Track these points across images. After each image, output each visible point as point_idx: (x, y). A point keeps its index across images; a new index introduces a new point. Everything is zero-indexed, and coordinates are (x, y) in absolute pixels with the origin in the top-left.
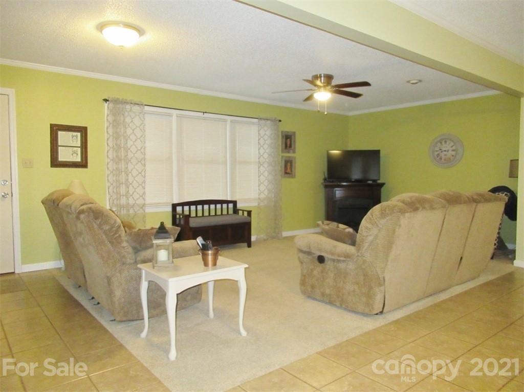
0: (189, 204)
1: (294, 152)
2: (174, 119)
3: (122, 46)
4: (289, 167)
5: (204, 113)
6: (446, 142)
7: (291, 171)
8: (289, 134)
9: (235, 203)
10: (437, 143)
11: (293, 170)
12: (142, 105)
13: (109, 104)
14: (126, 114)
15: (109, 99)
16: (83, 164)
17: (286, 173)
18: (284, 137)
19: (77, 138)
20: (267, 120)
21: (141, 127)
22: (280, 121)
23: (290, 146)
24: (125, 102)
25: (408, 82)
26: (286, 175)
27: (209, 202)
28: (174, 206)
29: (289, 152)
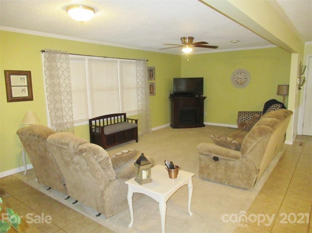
0: (99, 118)
1: (155, 80)
2: (87, 62)
3: (83, 22)
4: (152, 89)
5: (104, 57)
6: (241, 73)
7: (153, 91)
8: (152, 69)
9: (125, 114)
10: (235, 74)
11: (154, 90)
12: (67, 54)
13: (45, 54)
14: (57, 61)
15: (45, 51)
16: (30, 98)
17: (151, 93)
18: (149, 71)
19: (24, 80)
20: (141, 60)
21: (68, 70)
22: (147, 61)
23: (152, 76)
24: (56, 52)
25: (232, 41)
26: (151, 94)
27: (110, 116)
28: (90, 121)
29: (152, 80)
